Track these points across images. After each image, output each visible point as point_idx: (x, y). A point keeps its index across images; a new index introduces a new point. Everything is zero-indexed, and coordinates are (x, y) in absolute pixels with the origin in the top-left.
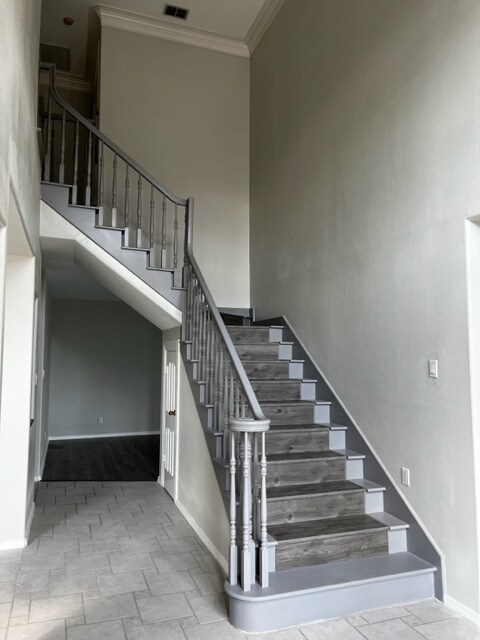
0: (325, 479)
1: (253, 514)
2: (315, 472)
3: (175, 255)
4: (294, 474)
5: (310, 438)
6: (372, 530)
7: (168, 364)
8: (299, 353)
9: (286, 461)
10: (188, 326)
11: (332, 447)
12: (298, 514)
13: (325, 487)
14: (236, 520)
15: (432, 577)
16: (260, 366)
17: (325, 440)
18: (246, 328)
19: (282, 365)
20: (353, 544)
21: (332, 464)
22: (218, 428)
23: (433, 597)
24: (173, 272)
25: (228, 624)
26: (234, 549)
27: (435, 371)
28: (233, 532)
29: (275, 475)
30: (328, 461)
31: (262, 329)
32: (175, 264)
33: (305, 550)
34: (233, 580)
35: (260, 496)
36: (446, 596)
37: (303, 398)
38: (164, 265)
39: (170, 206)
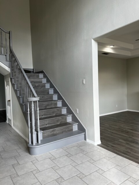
0: (56, 114)
1: (35, 124)
2: (53, 113)
3: (6, 50)
4: (47, 114)
5: (52, 104)
6: (69, 126)
7: (7, 86)
8: (48, 81)
9: (45, 110)
10: (12, 73)
11: (58, 106)
13: (56, 116)
14: (30, 126)
15: (83, 135)
16: (37, 85)
17: (56, 104)
18: (32, 74)
19: (43, 85)
20: (64, 130)
21: (58, 110)
22: (24, 103)
23: (84, 140)
24: (6, 56)
25: (29, 155)
26: (30, 134)
27: (84, 82)
28: (30, 130)
29: (42, 114)
30: (57, 109)
31: (37, 74)
32: (7, 53)
34: (30, 143)
35: (37, 120)
36: (87, 139)
37: (50, 94)
38: (3, 53)
39: (3, 33)
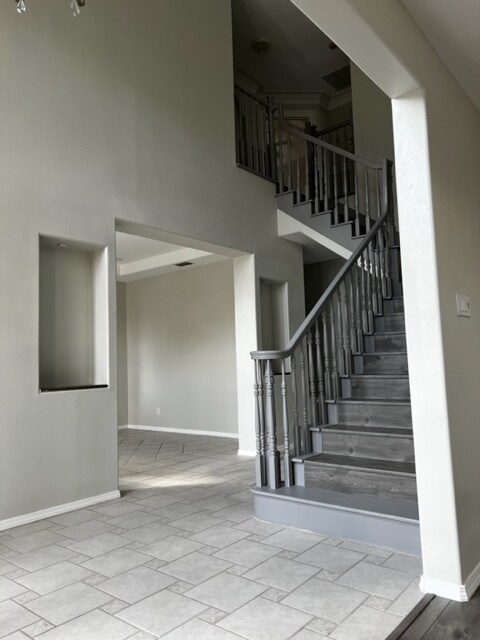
4: (385, 417)
12: (358, 449)
20: (381, 483)
29: (366, 415)
33: (331, 476)
